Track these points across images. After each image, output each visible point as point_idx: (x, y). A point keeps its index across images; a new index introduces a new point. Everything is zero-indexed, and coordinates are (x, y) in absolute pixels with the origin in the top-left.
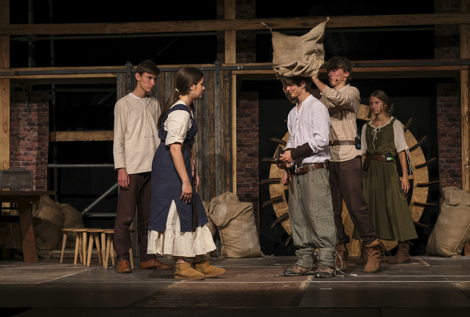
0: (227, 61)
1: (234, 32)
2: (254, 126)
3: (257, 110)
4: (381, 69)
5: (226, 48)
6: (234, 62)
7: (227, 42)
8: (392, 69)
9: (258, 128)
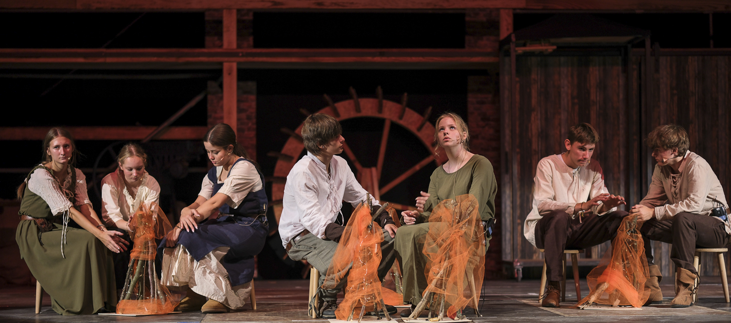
0: (225, 45)
1: (235, 12)
2: (250, 124)
3: (254, 104)
4: (409, 59)
5: (225, 29)
6: (234, 46)
7: (226, 22)
8: (421, 59)
9: (255, 126)
